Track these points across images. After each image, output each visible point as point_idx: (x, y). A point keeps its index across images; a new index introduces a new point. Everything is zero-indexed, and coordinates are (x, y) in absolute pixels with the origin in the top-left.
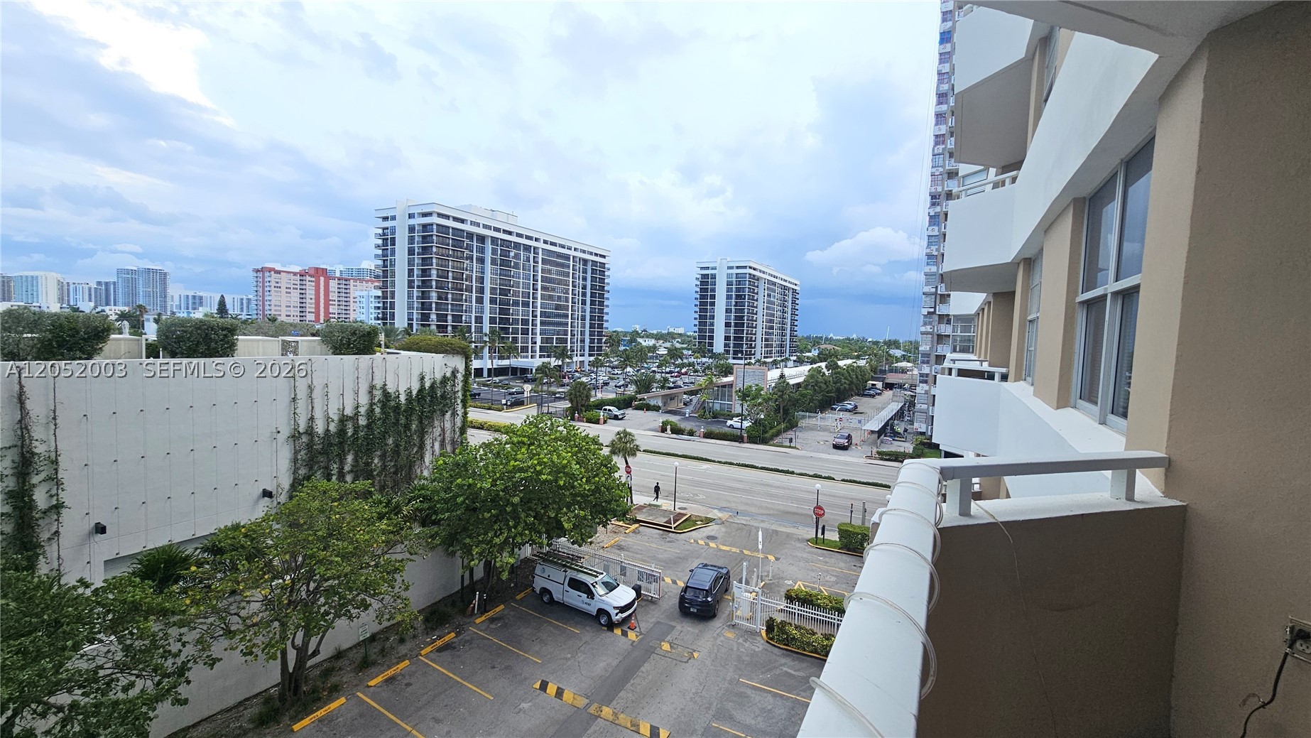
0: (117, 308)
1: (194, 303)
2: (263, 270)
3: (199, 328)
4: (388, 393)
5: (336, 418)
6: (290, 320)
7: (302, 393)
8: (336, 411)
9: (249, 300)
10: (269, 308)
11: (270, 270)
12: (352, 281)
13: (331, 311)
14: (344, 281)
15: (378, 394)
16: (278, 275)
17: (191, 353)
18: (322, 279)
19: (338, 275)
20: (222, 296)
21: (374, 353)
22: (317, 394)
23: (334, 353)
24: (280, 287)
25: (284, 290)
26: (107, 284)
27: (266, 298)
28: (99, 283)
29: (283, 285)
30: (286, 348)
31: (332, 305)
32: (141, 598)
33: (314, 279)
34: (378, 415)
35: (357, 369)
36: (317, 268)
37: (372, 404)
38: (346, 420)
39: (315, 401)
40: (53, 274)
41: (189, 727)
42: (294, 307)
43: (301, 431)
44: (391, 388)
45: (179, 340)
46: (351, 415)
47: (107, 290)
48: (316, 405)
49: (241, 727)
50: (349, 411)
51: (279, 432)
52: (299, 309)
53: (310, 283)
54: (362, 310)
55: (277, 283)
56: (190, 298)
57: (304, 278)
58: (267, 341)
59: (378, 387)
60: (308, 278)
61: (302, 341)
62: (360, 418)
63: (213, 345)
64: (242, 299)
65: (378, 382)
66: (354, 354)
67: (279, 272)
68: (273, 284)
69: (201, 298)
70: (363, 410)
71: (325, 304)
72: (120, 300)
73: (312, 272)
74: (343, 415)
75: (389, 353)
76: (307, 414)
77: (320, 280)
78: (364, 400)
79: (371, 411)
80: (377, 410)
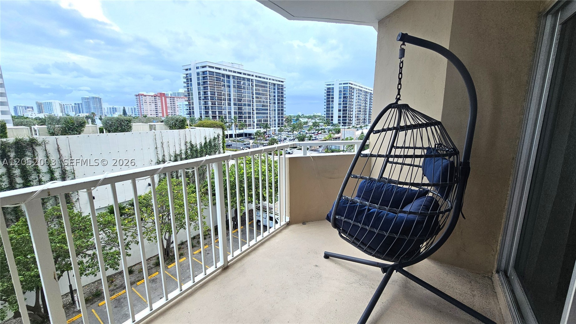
0: (84, 114)
1: (113, 111)
2: (139, 95)
3: (117, 121)
4: (192, 145)
5: (173, 155)
6: (152, 116)
7: (159, 145)
8: (173, 153)
9: (135, 108)
10: (143, 111)
11: (142, 95)
12: (175, 98)
13: (168, 112)
14: (172, 98)
15: (189, 145)
16: (145, 97)
17: (116, 131)
18: (163, 98)
19: (170, 96)
20: (124, 107)
21: (185, 128)
22: (165, 146)
23: (170, 129)
24: (147, 102)
25: (148, 103)
26: (78, 104)
27: (141, 107)
28: (75, 104)
29: (148, 101)
30: (151, 128)
31: (169, 109)
33: (160, 98)
34: (189, 154)
35: (179, 135)
36: (161, 93)
37: (186, 149)
38: (177, 156)
39: (164, 148)
40: (58, 101)
41: (132, 266)
42: (153, 111)
43: (160, 161)
44: (193, 143)
45: (111, 126)
46: (179, 154)
47: (79, 107)
48: (165, 150)
49: (150, 266)
50: (178, 152)
51: (152, 161)
52: (155, 112)
53: (159, 100)
54: (181, 111)
55: (145, 100)
56: (111, 108)
57: (156, 98)
58: (143, 125)
59: (188, 142)
60: (158, 98)
61: (157, 124)
62: (182, 155)
63: (123, 127)
64: (132, 108)
65: (188, 141)
66: (178, 129)
67: (145, 96)
68: (144, 101)
69: (116, 108)
70: (183, 152)
71: (165, 109)
72: (85, 111)
73: (159, 95)
74: (176, 154)
75: (191, 128)
76: (162, 154)
77: (162, 98)
78: (183, 148)
79: (186, 152)
80: (189, 152)
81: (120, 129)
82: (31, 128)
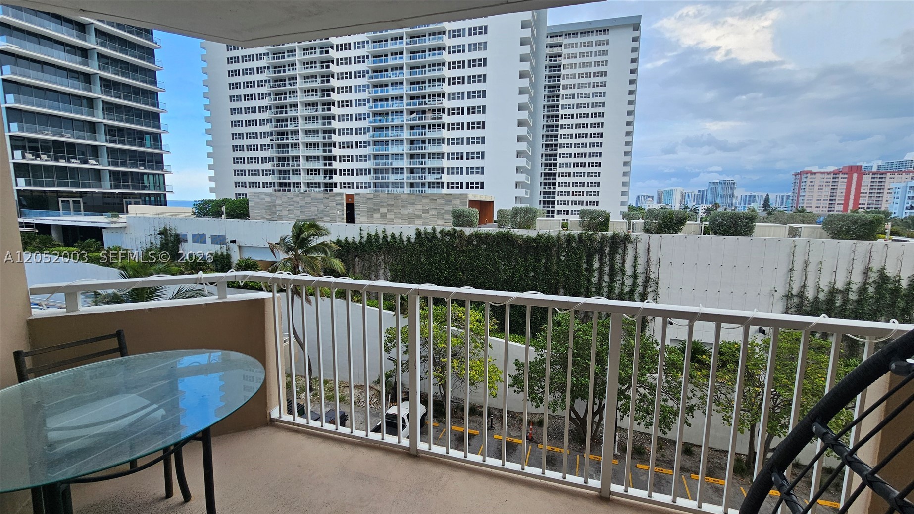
0: (706, 205)
1: (749, 201)
2: (801, 173)
3: (732, 218)
4: (887, 276)
5: (826, 289)
6: (819, 211)
7: (798, 266)
8: (828, 284)
9: (788, 196)
10: (802, 202)
11: (807, 172)
12: (888, 174)
13: (860, 202)
14: (880, 175)
15: (874, 276)
16: (814, 176)
18: (855, 175)
19: (875, 169)
20: (768, 195)
21: (875, 239)
22: (811, 268)
24: (814, 185)
25: (817, 187)
26: (703, 191)
27: (801, 195)
28: (699, 191)
29: (817, 184)
30: (794, 233)
31: (863, 197)
32: (677, 360)
33: (846, 176)
34: (871, 295)
35: (854, 252)
36: (852, 166)
37: (865, 284)
38: (836, 293)
39: (809, 273)
40: (680, 188)
42: (824, 200)
43: (794, 294)
44: (890, 272)
46: (842, 290)
47: (703, 195)
48: (808, 277)
49: (720, 464)
50: (840, 286)
51: (776, 291)
52: (828, 202)
53: (843, 180)
54: (896, 200)
55: (812, 182)
56: (748, 197)
57: (837, 176)
58: (777, 226)
59: (875, 269)
60: (841, 175)
61: (805, 227)
62: (850, 293)
63: (739, 228)
64: (783, 196)
65: (876, 265)
66: (853, 239)
67: (814, 173)
68: (808, 183)
69: (754, 197)
70: (854, 287)
71: (855, 196)
72: (708, 201)
73: (846, 170)
74: (834, 288)
75: (894, 240)
76: (801, 282)
77: (852, 176)
78: (857, 279)
79: (863, 290)
80: (871, 290)
81: (732, 230)
82: (630, 223)
